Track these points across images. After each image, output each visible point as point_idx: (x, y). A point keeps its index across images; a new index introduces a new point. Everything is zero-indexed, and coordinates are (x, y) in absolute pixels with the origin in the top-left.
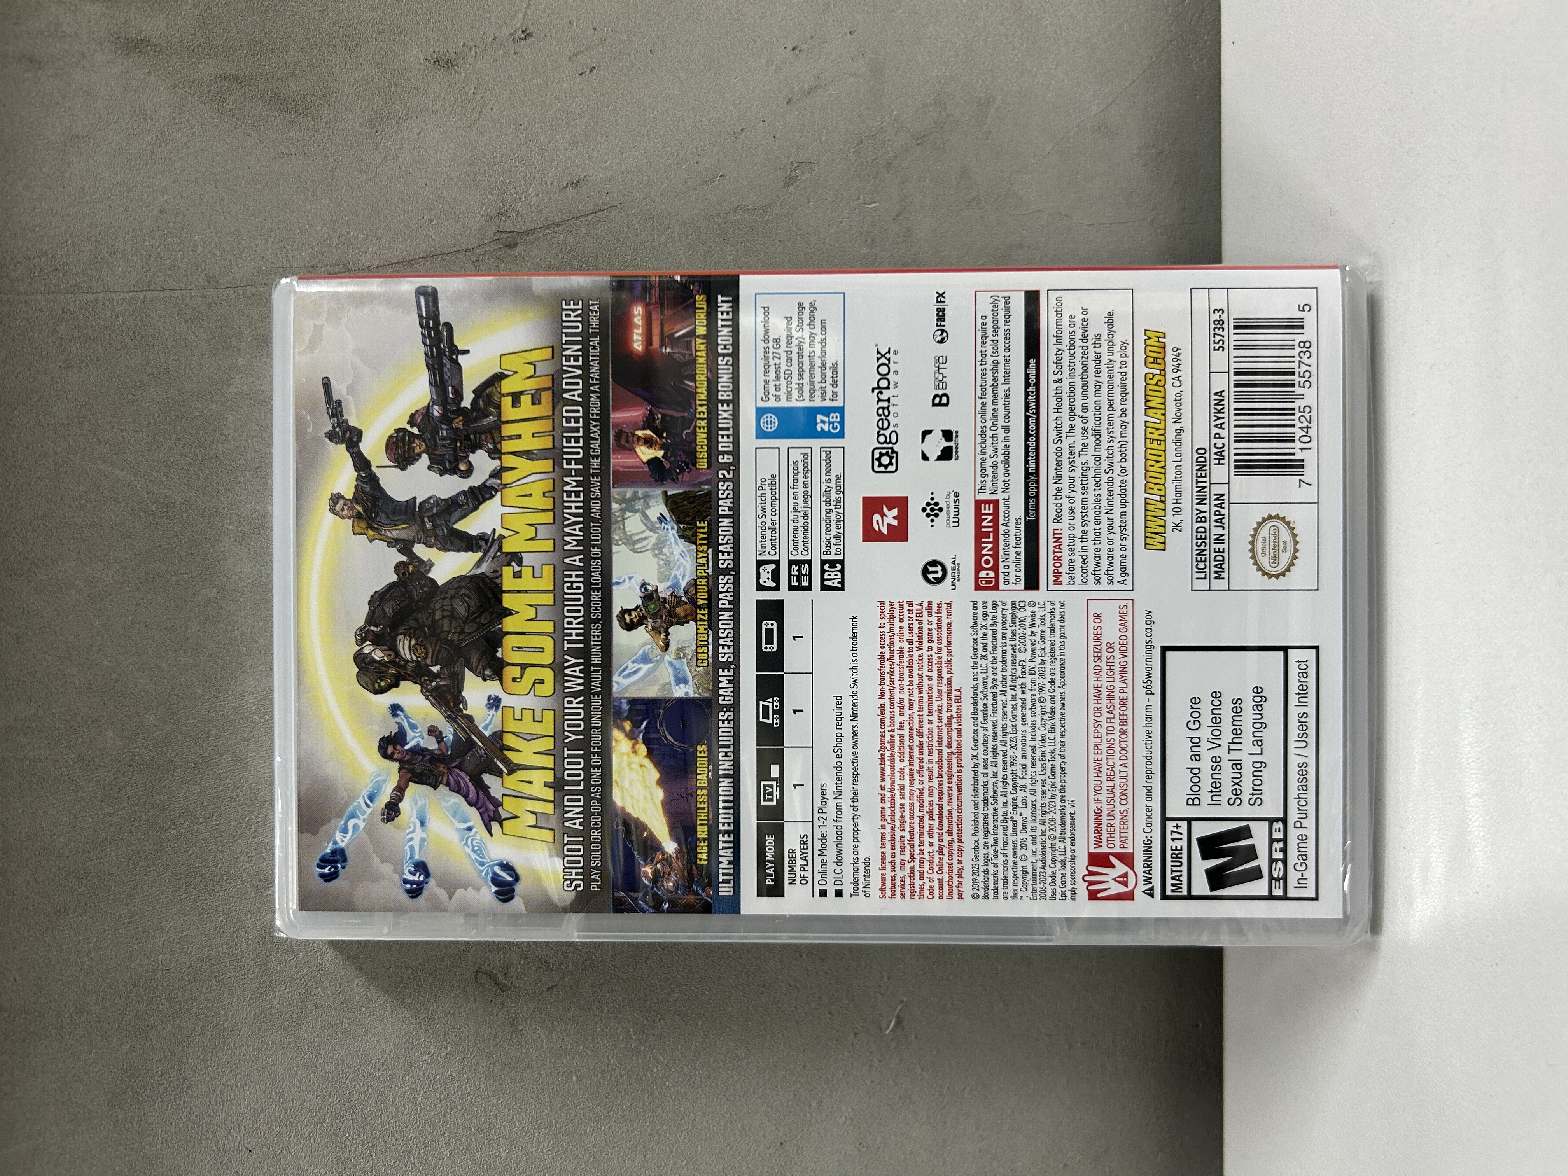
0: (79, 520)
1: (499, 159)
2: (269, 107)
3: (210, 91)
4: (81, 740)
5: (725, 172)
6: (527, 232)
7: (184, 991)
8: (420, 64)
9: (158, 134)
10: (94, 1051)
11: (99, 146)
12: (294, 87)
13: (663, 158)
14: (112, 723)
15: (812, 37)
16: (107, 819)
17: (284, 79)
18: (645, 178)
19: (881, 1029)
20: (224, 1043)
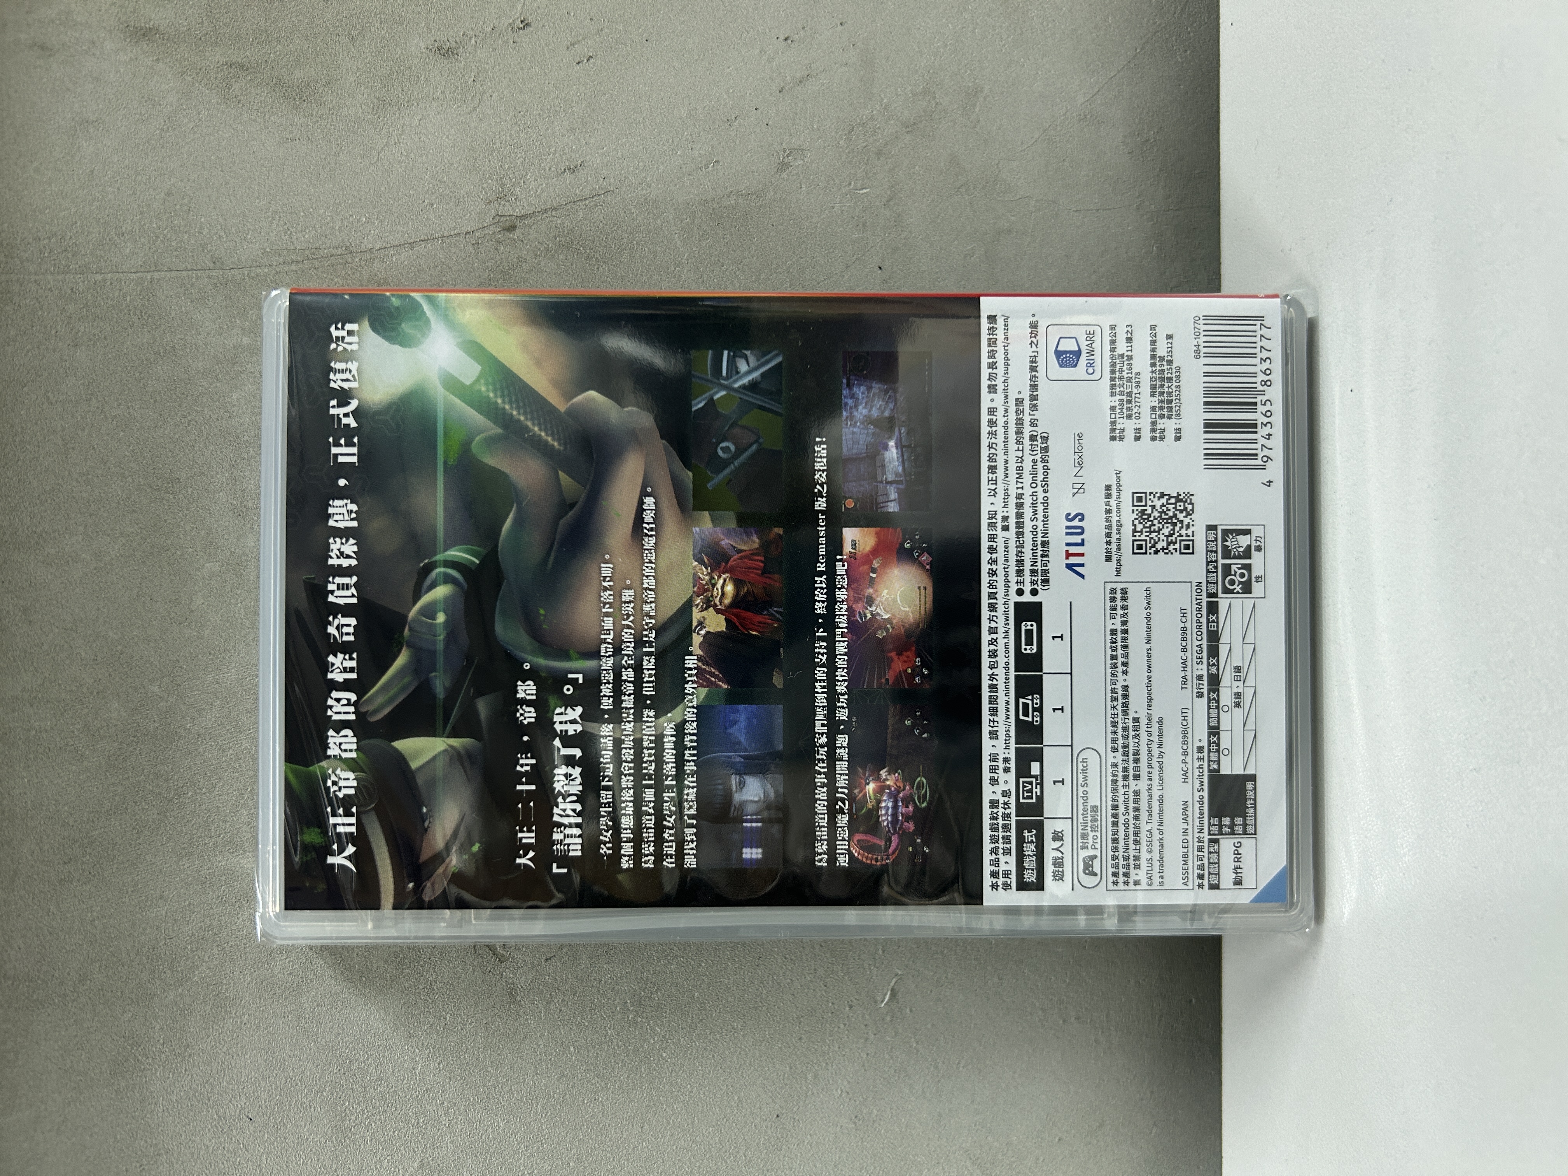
0: (85, 495)
1: (498, 145)
2: (273, 93)
3: (216, 78)
4: (86, 711)
5: (720, 159)
6: (525, 217)
7: (187, 960)
8: (422, 53)
9: (166, 118)
10: (96, 1019)
11: (108, 131)
12: (298, 74)
13: (658, 145)
14: (117, 694)
15: (803, 28)
16: (112, 789)
17: (289, 67)
18: (641, 164)
19: (876, 1002)
20: (226, 1011)
